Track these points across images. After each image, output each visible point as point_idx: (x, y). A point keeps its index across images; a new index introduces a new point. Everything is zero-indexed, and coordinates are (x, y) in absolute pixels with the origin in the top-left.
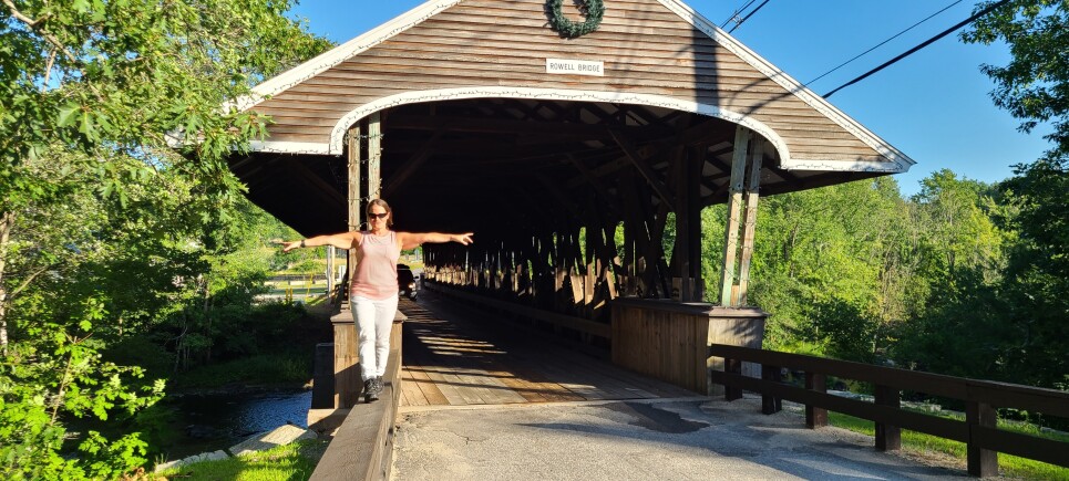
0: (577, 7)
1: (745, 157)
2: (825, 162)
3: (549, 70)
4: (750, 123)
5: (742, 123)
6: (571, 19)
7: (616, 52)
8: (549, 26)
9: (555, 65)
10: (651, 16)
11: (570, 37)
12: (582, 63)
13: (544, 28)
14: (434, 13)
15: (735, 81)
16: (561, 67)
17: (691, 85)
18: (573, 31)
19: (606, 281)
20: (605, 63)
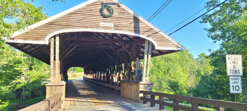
0: (107, 11)
1: (147, 46)
2: (166, 48)
3: (100, 25)
4: (148, 39)
5: (146, 39)
6: (106, 14)
7: (116, 21)
8: (101, 15)
9: (102, 24)
10: (124, 13)
11: (106, 18)
12: (109, 24)
13: (99, 15)
14: (72, 11)
15: (145, 29)
16: (103, 24)
17: (133, 30)
18: (106, 16)
19: (120, 76)
20: (114, 24)
